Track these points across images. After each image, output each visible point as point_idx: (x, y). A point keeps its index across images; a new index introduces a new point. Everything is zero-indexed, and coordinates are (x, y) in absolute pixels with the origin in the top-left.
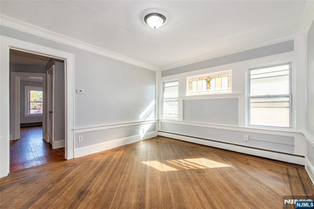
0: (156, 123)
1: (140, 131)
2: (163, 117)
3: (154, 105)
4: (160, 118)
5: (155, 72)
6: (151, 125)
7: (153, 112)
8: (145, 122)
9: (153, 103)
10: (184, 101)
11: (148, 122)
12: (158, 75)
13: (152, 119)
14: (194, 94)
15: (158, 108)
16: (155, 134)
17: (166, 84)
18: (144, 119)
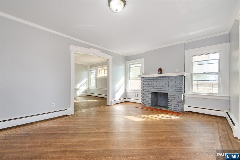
0: (87, 89)
1: (77, 92)
2: (91, 87)
3: (86, 81)
4: (89, 87)
5: (87, 65)
6: (84, 90)
7: (86, 84)
8: (80, 89)
9: (85, 80)
10: (97, 79)
11: (82, 89)
12: (88, 67)
13: (85, 87)
14: (101, 76)
15: (88, 82)
16: (87, 94)
17: (92, 71)
18: (80, 87)
